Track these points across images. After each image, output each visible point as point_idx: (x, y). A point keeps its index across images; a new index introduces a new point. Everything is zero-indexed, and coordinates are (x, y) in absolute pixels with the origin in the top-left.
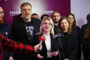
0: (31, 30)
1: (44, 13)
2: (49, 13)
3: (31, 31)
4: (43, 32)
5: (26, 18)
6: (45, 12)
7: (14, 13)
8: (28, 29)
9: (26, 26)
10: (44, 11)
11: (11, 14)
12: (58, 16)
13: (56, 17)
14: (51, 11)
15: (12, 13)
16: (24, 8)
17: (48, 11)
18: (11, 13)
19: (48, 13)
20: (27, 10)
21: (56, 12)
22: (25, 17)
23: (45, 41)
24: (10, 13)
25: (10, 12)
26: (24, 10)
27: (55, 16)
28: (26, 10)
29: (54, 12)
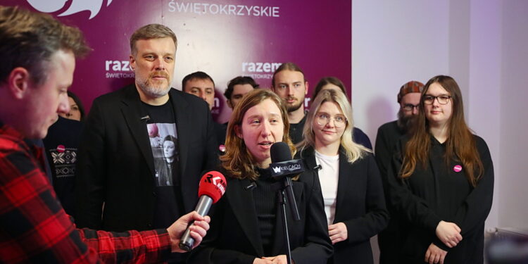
0: (168, 138)
1: (244, 70)
2: (264, 73)
3: (167, 144)
4: (314, 140)
5: (153, 88)
6: (247, 67)
7: (122, 65)
8: (156, 134)
9: (150, 122)
10: (244, 65)
11: (111, 71)
12: (296, 84)
13: (291, 87)
14: (273, 65)
15: (114, 68)
16: (149, 47)
17: (260, 64)
18: (111, 66)
19: (259, 70)
20: (161, 58)
21: (290, 69)
22: (147, 84)
23: (320, 172)
24: (107, 68)
25: (108, 63)
26: (146, 56)
27: (287, 86)
28: (156, 57)
29: (281, 69)
